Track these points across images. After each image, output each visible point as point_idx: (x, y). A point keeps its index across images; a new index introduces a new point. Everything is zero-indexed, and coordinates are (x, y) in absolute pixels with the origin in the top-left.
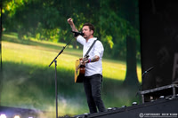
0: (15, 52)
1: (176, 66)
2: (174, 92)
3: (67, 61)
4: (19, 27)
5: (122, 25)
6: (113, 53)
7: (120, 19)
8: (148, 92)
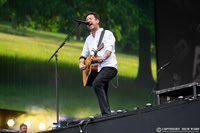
0: (9, 44)
1: (196, 61)
2: (195, 92)
3: (70, 54)
4: (14, 14)
5: (134, 12)
6: (123, 45)
7: (131, 6)
8: (164, 91)
